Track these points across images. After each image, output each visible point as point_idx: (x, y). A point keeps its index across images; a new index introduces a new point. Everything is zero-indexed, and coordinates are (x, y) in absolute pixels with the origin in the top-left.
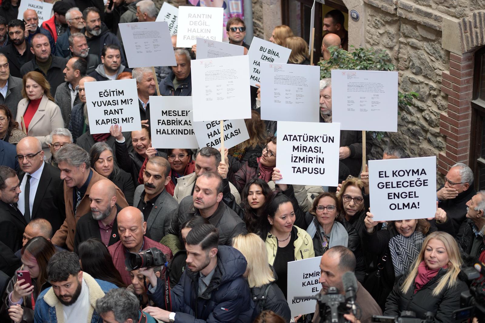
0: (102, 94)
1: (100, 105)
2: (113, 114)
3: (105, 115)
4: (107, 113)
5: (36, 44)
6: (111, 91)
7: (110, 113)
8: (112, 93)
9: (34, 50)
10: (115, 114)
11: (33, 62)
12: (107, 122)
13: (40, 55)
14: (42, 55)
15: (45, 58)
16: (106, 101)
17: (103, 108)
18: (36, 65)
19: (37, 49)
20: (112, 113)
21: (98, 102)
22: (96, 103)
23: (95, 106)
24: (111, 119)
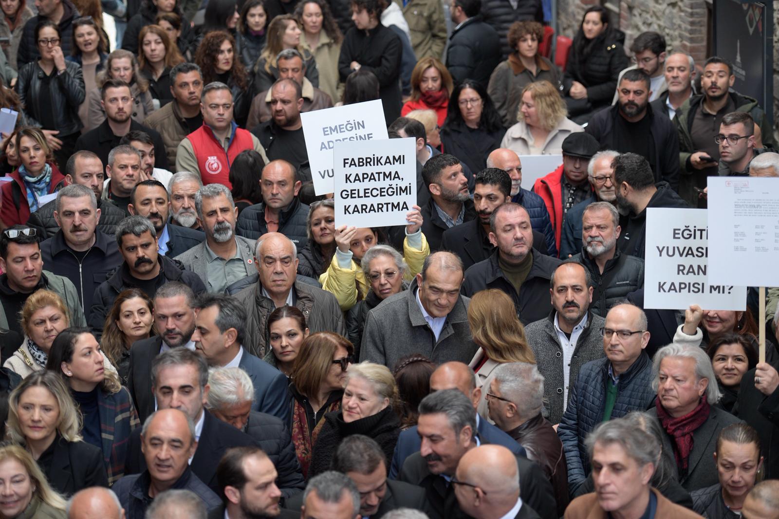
0: (679, 234)
1: (671, 253)
2: (695, 274)
3: (678, 274)
4: (682, 271)
5: (504, 224)
6: (697, 229)
7: (689, 272)
8: (698, 233)
9: (497, 237)
10: (698, 274)
11: (491, 262)
12: (680, 288)
13: (509, 248)
14: (514, 248)
15: (521, 255)
16: (685, 248)
17: (677, 260)
18: (498, 270)
19: (504, 235)
20: (693, 272)
21: (668, 248)
22: (665, 249)
23: (661, 255)
24: (689, 284)
